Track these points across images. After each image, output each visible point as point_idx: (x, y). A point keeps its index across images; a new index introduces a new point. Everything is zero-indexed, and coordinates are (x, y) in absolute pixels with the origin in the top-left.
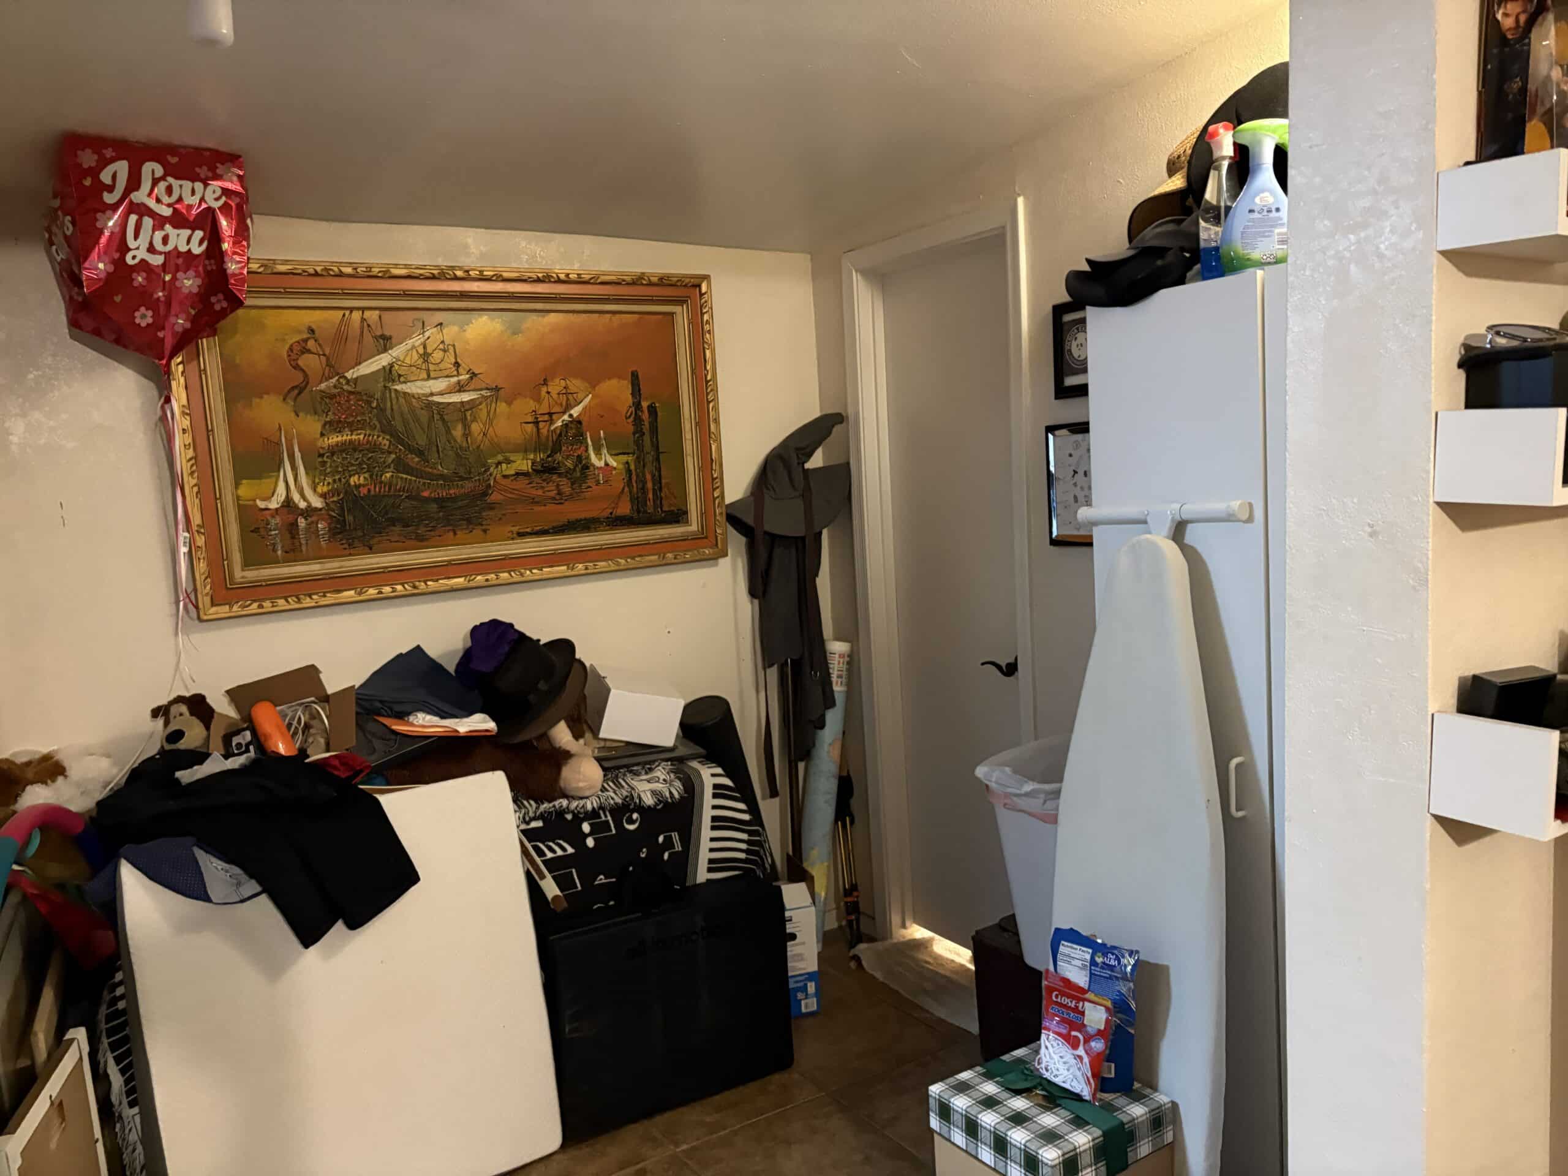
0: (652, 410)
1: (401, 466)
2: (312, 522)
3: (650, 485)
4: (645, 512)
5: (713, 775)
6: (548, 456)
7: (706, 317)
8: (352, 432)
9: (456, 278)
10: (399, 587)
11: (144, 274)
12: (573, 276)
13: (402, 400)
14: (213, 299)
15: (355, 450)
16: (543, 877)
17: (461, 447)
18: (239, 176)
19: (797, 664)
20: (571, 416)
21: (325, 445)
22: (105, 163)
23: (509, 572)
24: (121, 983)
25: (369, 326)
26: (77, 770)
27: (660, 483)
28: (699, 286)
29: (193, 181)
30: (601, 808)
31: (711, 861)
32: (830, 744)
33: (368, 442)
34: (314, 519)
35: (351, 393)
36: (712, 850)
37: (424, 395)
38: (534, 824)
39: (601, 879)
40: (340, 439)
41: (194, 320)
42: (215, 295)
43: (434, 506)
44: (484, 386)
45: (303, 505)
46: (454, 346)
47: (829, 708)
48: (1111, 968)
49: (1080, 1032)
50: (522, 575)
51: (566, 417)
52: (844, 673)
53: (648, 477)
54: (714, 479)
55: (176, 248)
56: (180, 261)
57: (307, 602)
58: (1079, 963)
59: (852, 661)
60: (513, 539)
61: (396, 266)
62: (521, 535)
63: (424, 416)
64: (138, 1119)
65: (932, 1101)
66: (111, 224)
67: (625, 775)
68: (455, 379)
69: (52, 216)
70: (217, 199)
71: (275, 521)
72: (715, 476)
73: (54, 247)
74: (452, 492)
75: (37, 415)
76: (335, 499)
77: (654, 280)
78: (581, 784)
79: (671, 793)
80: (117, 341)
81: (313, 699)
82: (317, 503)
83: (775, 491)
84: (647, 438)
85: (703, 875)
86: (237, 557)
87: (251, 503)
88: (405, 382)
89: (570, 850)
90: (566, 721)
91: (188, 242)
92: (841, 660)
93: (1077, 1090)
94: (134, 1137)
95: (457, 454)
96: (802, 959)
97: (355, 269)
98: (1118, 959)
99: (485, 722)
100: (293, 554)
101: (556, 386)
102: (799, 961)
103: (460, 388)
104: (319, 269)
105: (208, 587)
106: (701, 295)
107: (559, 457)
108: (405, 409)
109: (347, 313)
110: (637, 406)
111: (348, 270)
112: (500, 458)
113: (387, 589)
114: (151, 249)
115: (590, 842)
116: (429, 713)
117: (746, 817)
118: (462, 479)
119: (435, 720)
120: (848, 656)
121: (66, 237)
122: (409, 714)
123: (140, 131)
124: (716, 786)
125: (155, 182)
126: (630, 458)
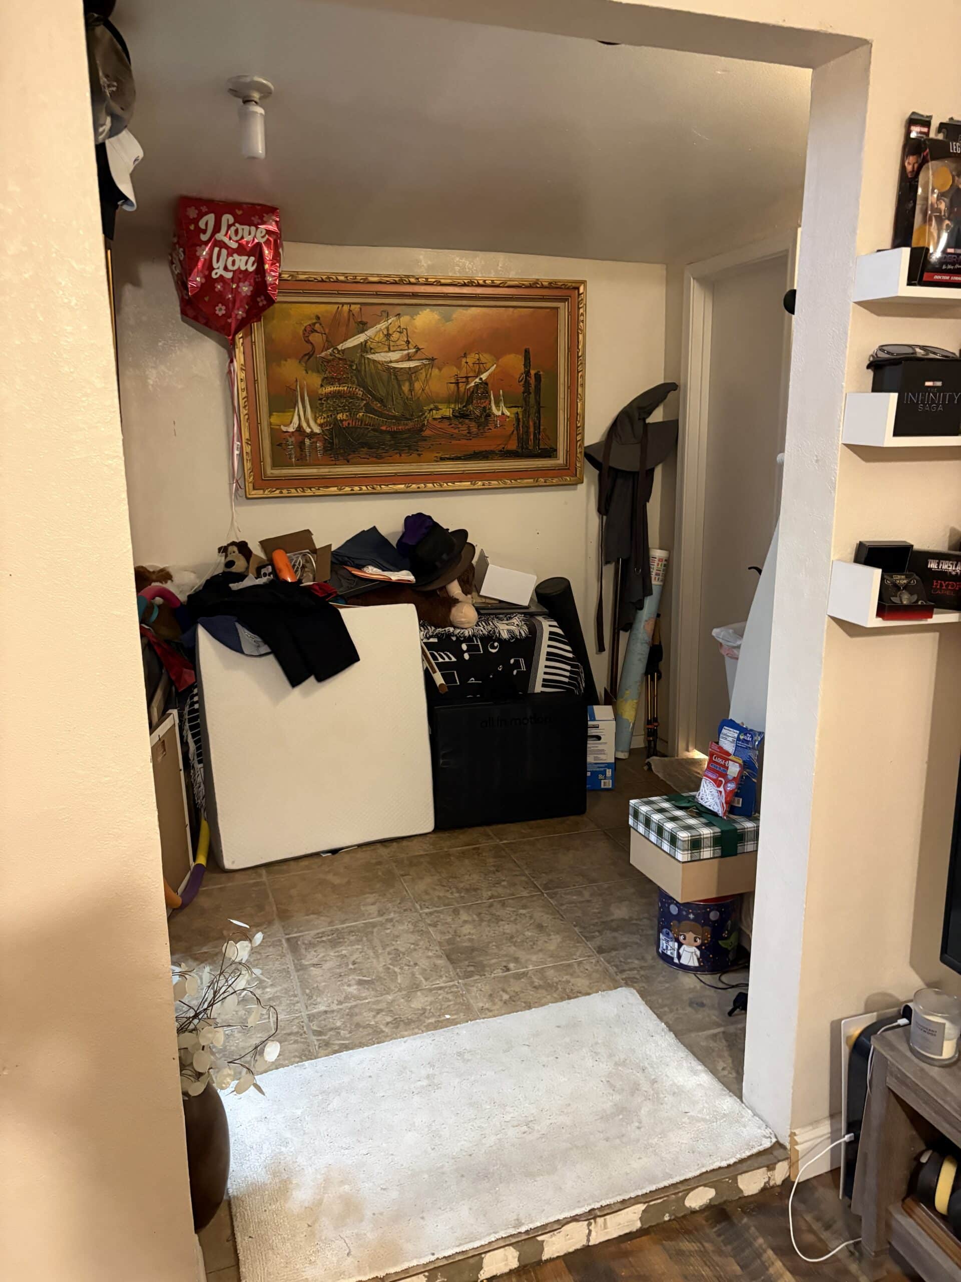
0: (538, 377)
1: (369, 409)
2: (313, 442)
3: (532, 429)
4: (527, 448)
5: (550, 626)
6: (464, 407)
7: (581, 311)
8: (340, 384)
9: (410, 283)
10: (364, 488)
11: (221, 284)
12: (488, 282)
13: (371, 364)
14: (259, 299)
15: (341, 396)
16: (435, 672)
17: (407, 398)
18: (276, 222)
19: (626, 563)
20: (481, 379)
21: (323, 393)
22: (201, 215)
23: (433, 483)
24: (196, 695)
25: (353, 315)
26: (177, 578)
27: (539, 428)
28: (578, 289)
29: (250, 226)
30: (474, 635)
31: (544, 680)
32: (646, 621)
33: (350, 392)
34: (315, 440)
35: (340, 359)
36: (545, 673)
37: (385, 362)
38: (432, 640)
39: (472, 680)
40: (332, 389)
41: (247, 312)
42: (260, 297)
43: (388, 437)
44: (424, 357)
45: (308, 430)
46: (406, 329)
47: (647, 596)
48: (747, 742)
49: (723, 778)
50: (441, 486)
51: (477, 380)
52: (661, 573)
53: (531, 424)
54: (578, 427)
55: (239, 268)
56: (241, 276)
57: (308, 492)
58: (730, 739)
59: (668, 564)
60: (437, 461)
61: (372, 275)
62: (442, 459)
63: (385, 375)
64: (202, 770)
65: (631, 808)
66: (204, 253)
67: (493, 619)
68: (406, 352)
69: (173, 247)
70: (263, 237)
71: (292, 439)
72: (579, 425)
73: (174, 266)
74: (400, 428)
75: (162, 367)
76: (328, 428)
77: (545, 284)
78: (463, 620)
79: (520, 633)
80: (206, 324)
81: (308, 551)
82: (317, 430)
83: (620, 437)
84: (532, 396)
85: (538, 688)
86: (268, 460)
87: (278, 427)
88: (374, 353)
89: (454, 659)
90: (459, 581)
91: (246, 264)
92: (660, 563)
93: (716, 810)
94: (199, 779)
95: (405, 403)
96: (604, 754)
97: (347, 277)
98: (752, 737)
99: (408, 575)
100: (302, 461)
101: (471, 359)
102: (601, 754)
103: (409, 358)
104: (324, 277)
105: (252, 478)
106: (579, 295)
107: (471, 407)
108: (373, 371)
109: (340, 306)
110: (527, 373)
111: (342, 278)
112: (432, 406)
113: (356, 488)
114: (226, 269)
115: (466, 656)
116: (375, 567)
117: (570, 655)
118: (408, 419)
119: (379, 571)
120: (666, 560)
121: (179, 259)
122: (364, 566)
123: (221, 194)
124: (551, 633)
125: (229, 227)
126: (519, 410)
